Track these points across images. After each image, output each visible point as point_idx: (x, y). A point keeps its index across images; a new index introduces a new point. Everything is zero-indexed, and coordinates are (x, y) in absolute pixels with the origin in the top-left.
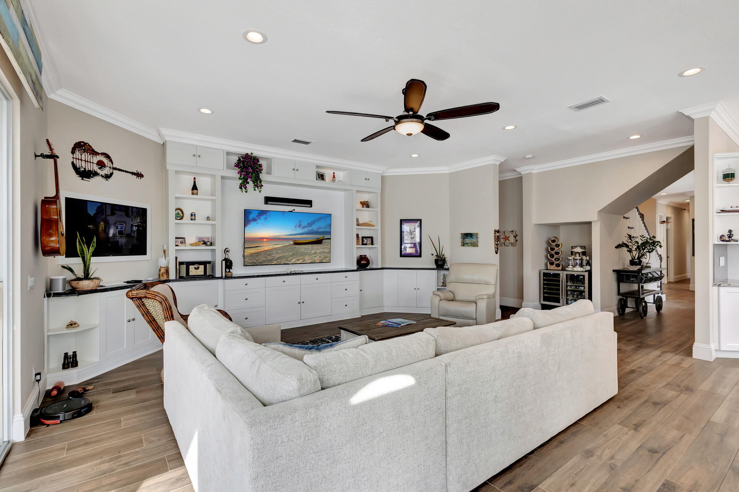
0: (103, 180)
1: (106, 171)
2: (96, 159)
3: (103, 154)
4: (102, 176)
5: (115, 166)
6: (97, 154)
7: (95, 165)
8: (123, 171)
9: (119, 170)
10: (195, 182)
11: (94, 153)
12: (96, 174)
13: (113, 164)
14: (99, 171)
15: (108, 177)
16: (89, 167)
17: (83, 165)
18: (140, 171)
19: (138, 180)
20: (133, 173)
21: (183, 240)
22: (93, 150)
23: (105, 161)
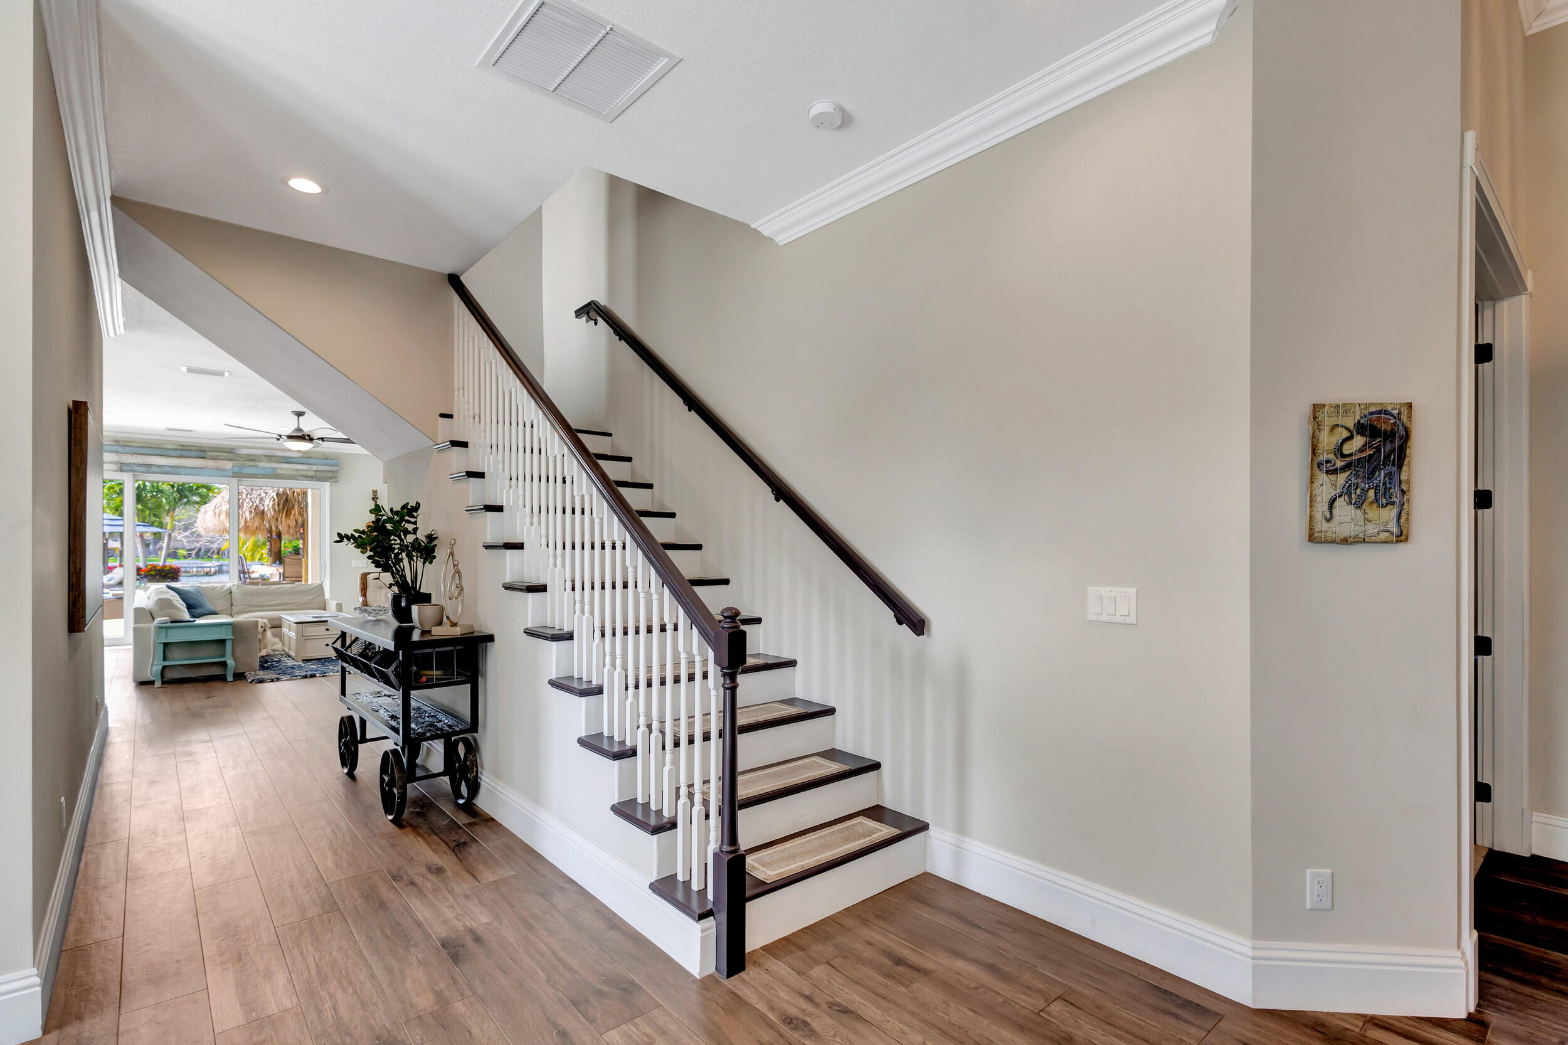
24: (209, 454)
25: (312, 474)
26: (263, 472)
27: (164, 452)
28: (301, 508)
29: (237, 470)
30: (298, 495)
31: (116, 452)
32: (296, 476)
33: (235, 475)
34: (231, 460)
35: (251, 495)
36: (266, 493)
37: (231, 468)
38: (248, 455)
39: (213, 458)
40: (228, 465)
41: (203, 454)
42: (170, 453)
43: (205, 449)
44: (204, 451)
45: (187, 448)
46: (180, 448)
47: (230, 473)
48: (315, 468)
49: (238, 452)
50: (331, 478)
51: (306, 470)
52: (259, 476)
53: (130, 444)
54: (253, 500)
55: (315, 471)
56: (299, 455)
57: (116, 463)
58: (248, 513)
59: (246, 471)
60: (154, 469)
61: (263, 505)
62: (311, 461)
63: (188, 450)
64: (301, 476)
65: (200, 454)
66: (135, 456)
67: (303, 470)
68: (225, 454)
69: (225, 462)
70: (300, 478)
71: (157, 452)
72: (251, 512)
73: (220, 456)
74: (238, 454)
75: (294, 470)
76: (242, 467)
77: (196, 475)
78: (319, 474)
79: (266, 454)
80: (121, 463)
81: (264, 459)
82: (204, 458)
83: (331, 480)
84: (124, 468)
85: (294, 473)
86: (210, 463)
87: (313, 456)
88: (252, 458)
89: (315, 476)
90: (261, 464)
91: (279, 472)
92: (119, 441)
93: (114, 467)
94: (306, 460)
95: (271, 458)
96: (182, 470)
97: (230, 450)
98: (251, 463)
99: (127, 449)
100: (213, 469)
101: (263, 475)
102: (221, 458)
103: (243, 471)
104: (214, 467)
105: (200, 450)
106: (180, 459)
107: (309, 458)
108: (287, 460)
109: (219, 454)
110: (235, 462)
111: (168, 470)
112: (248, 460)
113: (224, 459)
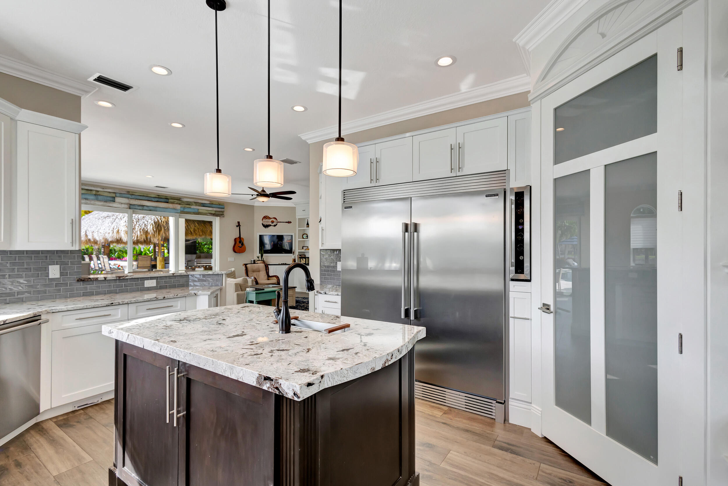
0: (273, 227)
1: (275, 224)
2: (270, 220)
3: (273, 218)
4: (273, 226)
5: (278, 221)
6: (271, 218)
7: (270, 223)
8: (282, 222)
9: (280, 222)
10: (308, 221)
11: (270, 218)
12: (270, 225)
13: (277, 220)
14: (272, 224)
15: (275, 226)
16: (268, 224)
17: (266, 223)
18: (289, 221)
19: (289, 224)
20: (286, 222)
21: (307, 247)
22: (269, 218)
23: (274, 220)
24: (170, 200)
25: (214, 212)
27: (150, 199)
28: (165, 230)
29: (182, 209)
30: (164, 222)
31: (128, 198)
32: (207, 213)
33: (181, 212)
34: (179, 204)
35: (139, 222)
36: (147, 221)
37: (179, 208)
38: (187, 202)
39: (172, 203)
40: (178, 207)
41: (167, 201)
42: (153, 199)
43: (168, 198)
44: (168, 199)
45: (160, 197)
46: (157, 197)
47: (179, 212)
48: (215, 209)
49: (182, 200)
50: (221, 215)
51: (211, 211)
53: (134, 194)
54: (140, 225)
55: (215, 211)
56: (208, 202)
57: (127, 204)
58: (139, 233)
59: (186, 210)
60: (145, 208)
61: (147, 228)
62: (213, 206)
63: (161, 198)
64: (209, 213)
66: (137, 200)
68: (177, 201)
69: (177, 205)
70: (209, 215)
71: (147, 198)
72: (140, 232)
73: (175, 202)
74: (182, 201)
75: (206, 210)
76: (184, 208)
77: (164, 212)
78: (217, 213)
79: (194, 201)
80: (130, 204)
81: (194, 204)
82: (168, 203)
83: (221, 216)
84: (131, 207)
86: (170, 205)
87: (214, 203)
88: (189, 204)
89: (215, 214)
90: (192, 207)
91: (200, 211)
92: (129, 192)
93: (126, 206)
94: (210, 206)
95: (197, 203)
96: (158, 209)
97: (179, 199)
98: (188, 206)
99: (133, 197)
100: (171, 209)
101: (193, 212)
102: (175, 203)
103: (185, 210)
104: (172, 208)
105: (166, 199)
106: (157, 203)
107: (212, 204)
108: (203, 205)
109: (175, 201)
110: (181, 205)
111: (151, 208)
112: (187, 204)
113: (177, 204)
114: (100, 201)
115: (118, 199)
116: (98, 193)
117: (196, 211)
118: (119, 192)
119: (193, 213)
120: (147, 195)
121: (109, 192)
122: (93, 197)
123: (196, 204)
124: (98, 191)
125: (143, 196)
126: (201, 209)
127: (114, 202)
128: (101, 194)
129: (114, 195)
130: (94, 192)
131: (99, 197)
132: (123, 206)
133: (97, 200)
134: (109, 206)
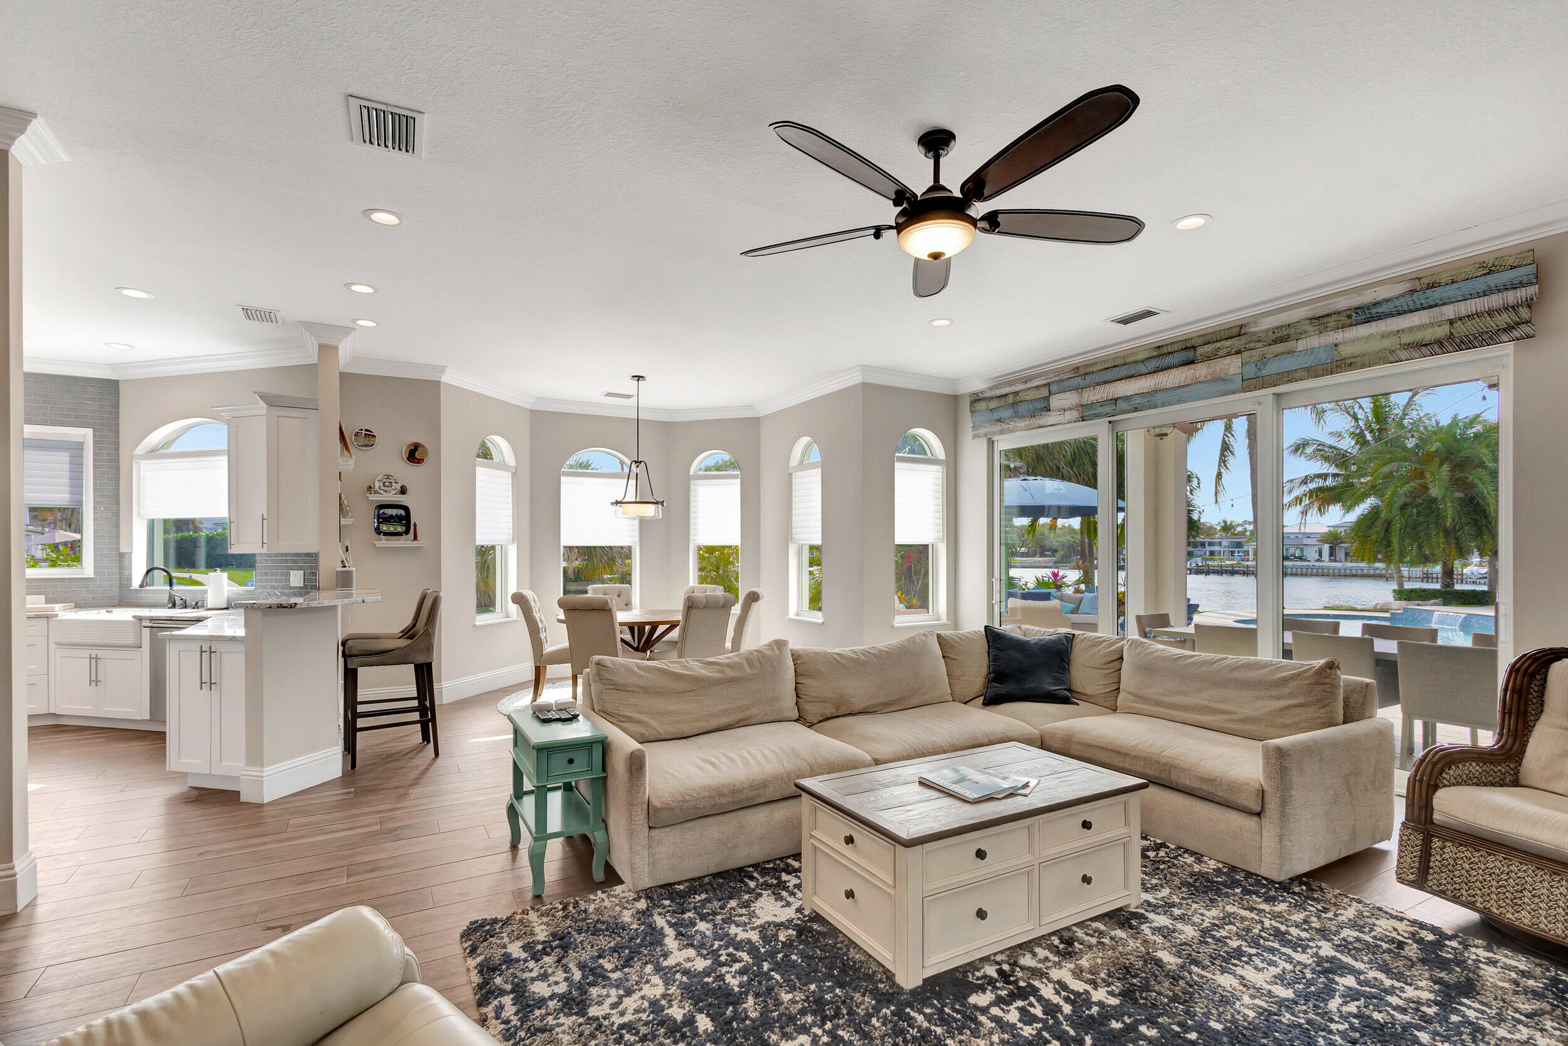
24: (1199, 351)
25: (1442, 331)
26: (1309, 361)
27: (1132, 370)
29: (1250, 371)
31: (1077, 389)
32: (1392, 352)
33: (1251, 383)
34: (1238, 352)
37: (1237, 372)
38: (1274, 330)
39: (1208, 358)
40: (1232, 365)
41: (1190, 354)
42: (1142, 368)
44: (1194, 348)
45: (1165, 350)
46: (1155, 353)
47: (1238, 383)
48: (1449, 311)
49: (1253, 330)
50: (1508, 329)
51: (1422, 327)
52: (1298, 375)
53: (1091, 370)
55: (1451, 322)
56: (1400, 289)
57: (1078, 407)
59: (1272, 368)
62: (1436, 294)
63: (1166, 354)
64: (1408, 346)
65: (1185, 356)
66: (1098, 388)
67: (1411, 329)
68: (1228, 343)
69: (1227, 360)
70: (1403, 354)
71: (1123, 372)
73: (1220, 350)
74: (1254, 333)
75: (1383, 336)
76: (1261, 362)
77: (1180, 401)
78: (1461, 329)
79: (1310, 314)
80: (1083, 406)
81: (1309, 328)
82: (1192, 362)
84: (1087, 413)
85: (1387, 343)
86: (1201, 371)
87: (1444, 278)
88: (1282, 336)
89: (1451, 337)
90: (1301, 345)
91: (1346, 351)
92: (1078, 368)
93: (1076, 414)
94: (1421, 300)
95: (1322, 320)
96: (1159, 397)
97: (1235, 332)
98: (1279, 348)
99: (1087, 379)
100: (1205, 382)
101: (1307, 369)
102: (1221, 353)
103: (1264, 373)
104: (1209, 377)
105: (1187, 348)
106: (1155, 375)
107: (1432, 286)
108: (1366, 314)
109: (1218, 345)
110: (1246, 354)
111: (1138, 401)
112: (1275, 342)
113: (1229, 354)
114: (1022, 417)
115: (1056, 401)
116: (1018, 399)
117: (1323, 357)
118: (1057, 378)
119: (1305, 373)
120: (1123, 362)
121: (1038, 387)
122: (1007, 413)
123: (1320, 322)
124: (1016, 393)
125: (1115, 366)
126: (1353, 341)
127: (1049, 413)
128: (1023, 399)
129: (1044, 392)
130: (1011, 399)
131: (1021, 408)
132: (1069, 415)
133: (1017, 416)
134: (1040, 427)
